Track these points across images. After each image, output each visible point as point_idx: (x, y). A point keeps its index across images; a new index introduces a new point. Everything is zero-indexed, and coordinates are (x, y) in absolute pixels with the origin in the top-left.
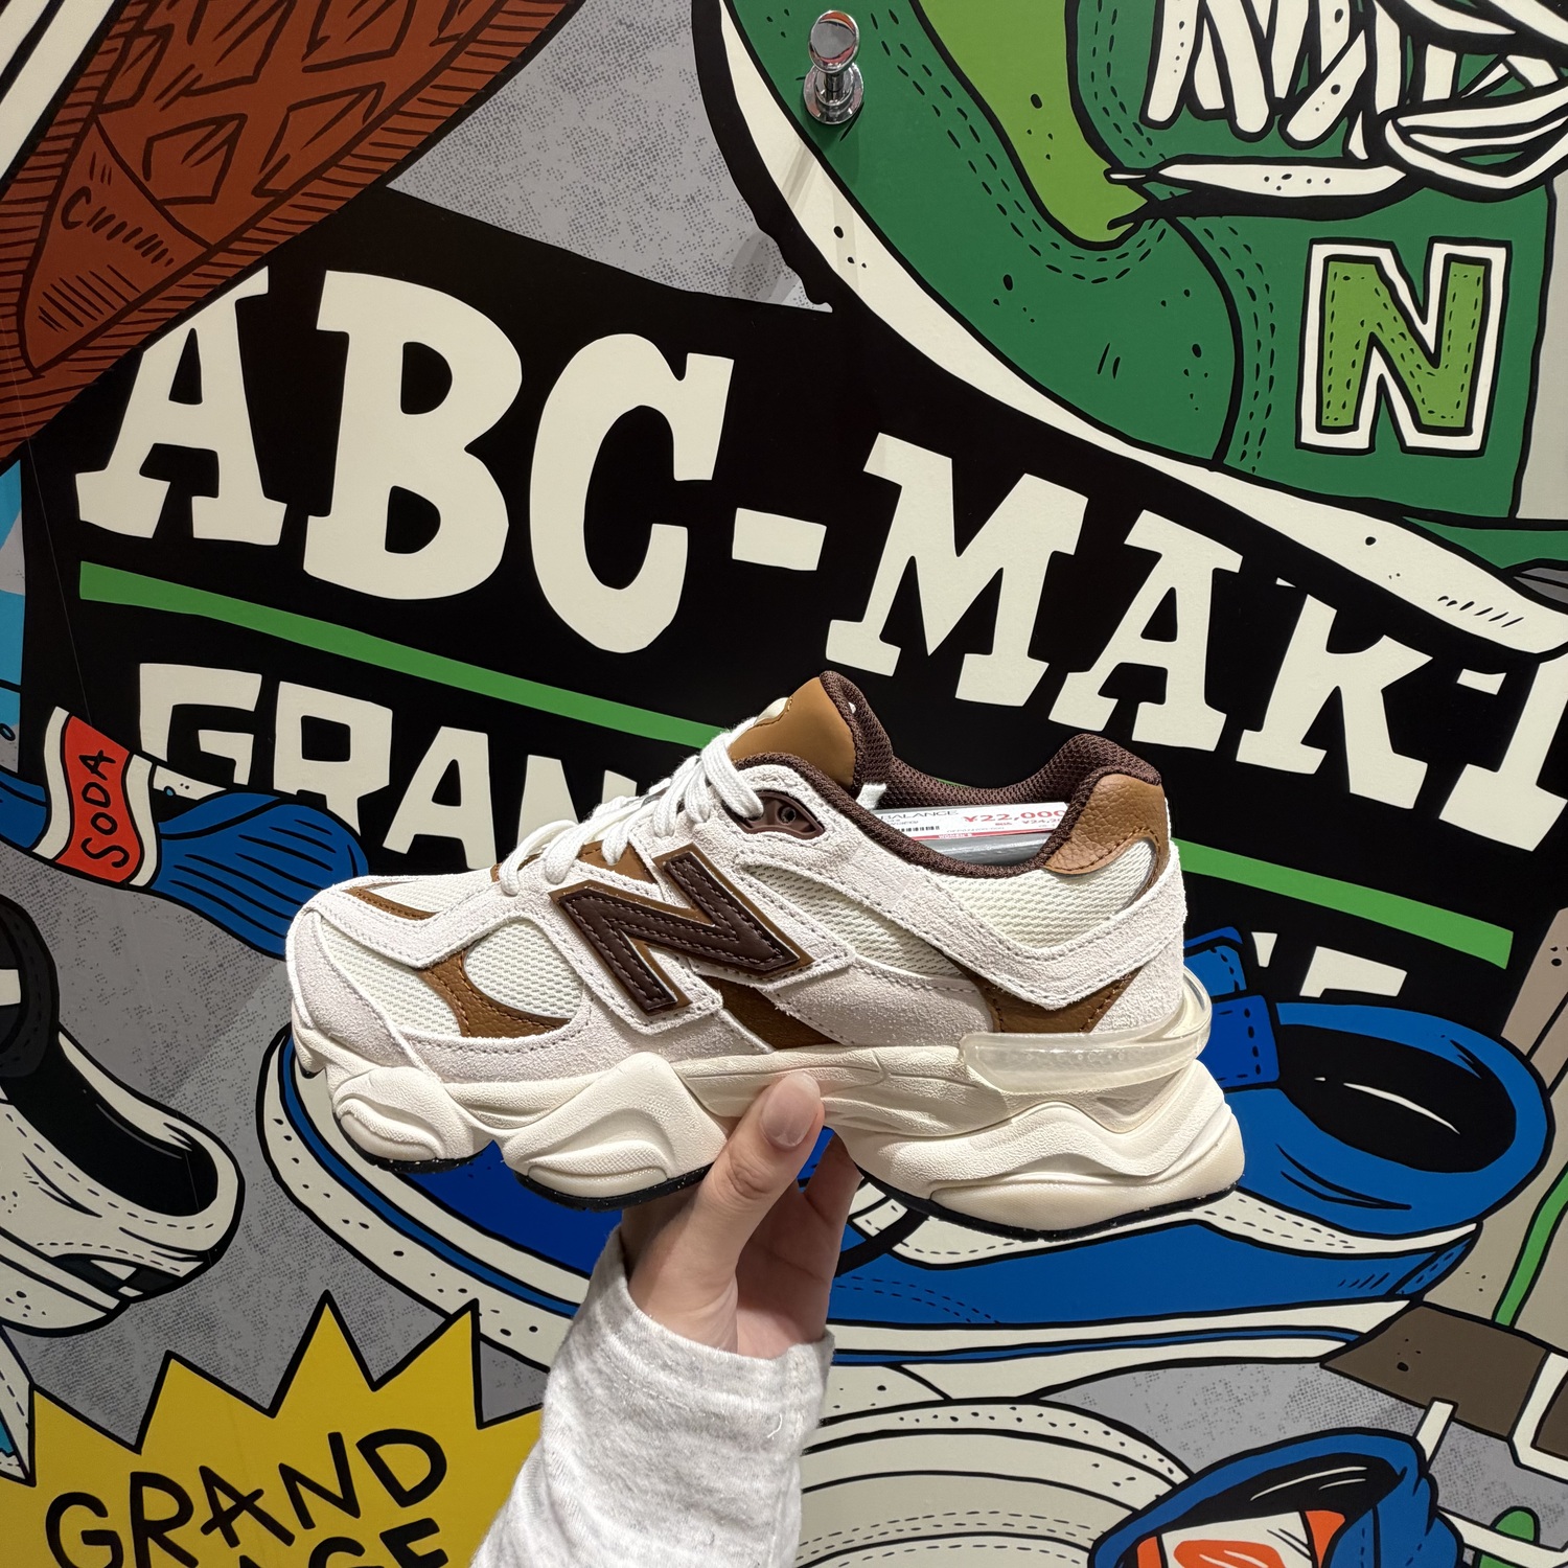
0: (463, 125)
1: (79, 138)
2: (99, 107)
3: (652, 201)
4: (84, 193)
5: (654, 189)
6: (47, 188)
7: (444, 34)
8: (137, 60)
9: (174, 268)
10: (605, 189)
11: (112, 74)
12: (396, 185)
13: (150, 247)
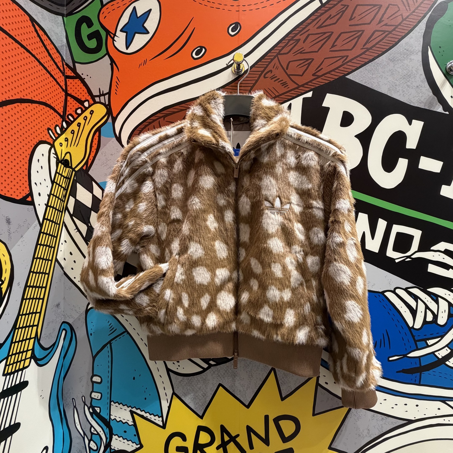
0: (366, 66)
1: (272, 60)
2: (279, 54)
3: (408, 86)
4: (271, 71)
5: (409, 84)
6: (262, 69)
7: (364, 47)
8: (290, 45)
9: (289, 89)
10: (397, 83)
11: (283, 47)
12: (347, 77)
13: (284, 84)
